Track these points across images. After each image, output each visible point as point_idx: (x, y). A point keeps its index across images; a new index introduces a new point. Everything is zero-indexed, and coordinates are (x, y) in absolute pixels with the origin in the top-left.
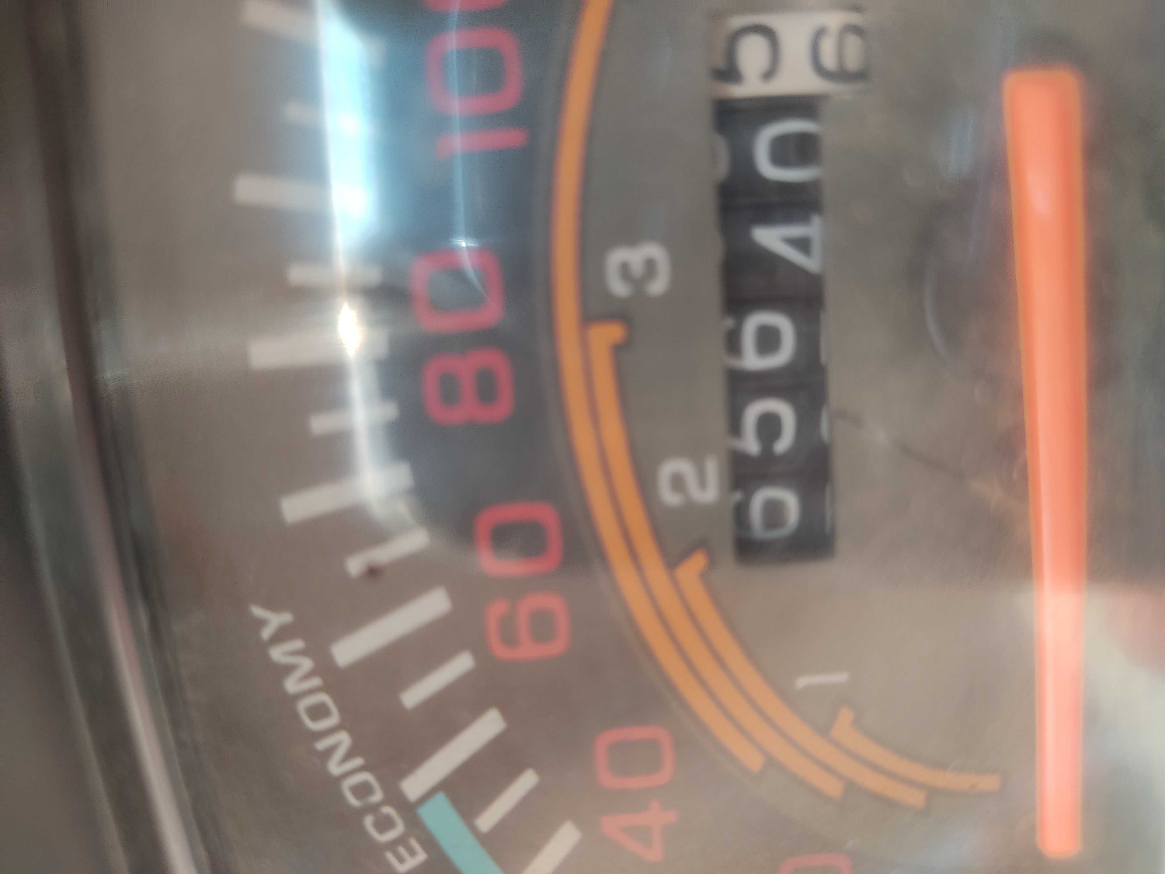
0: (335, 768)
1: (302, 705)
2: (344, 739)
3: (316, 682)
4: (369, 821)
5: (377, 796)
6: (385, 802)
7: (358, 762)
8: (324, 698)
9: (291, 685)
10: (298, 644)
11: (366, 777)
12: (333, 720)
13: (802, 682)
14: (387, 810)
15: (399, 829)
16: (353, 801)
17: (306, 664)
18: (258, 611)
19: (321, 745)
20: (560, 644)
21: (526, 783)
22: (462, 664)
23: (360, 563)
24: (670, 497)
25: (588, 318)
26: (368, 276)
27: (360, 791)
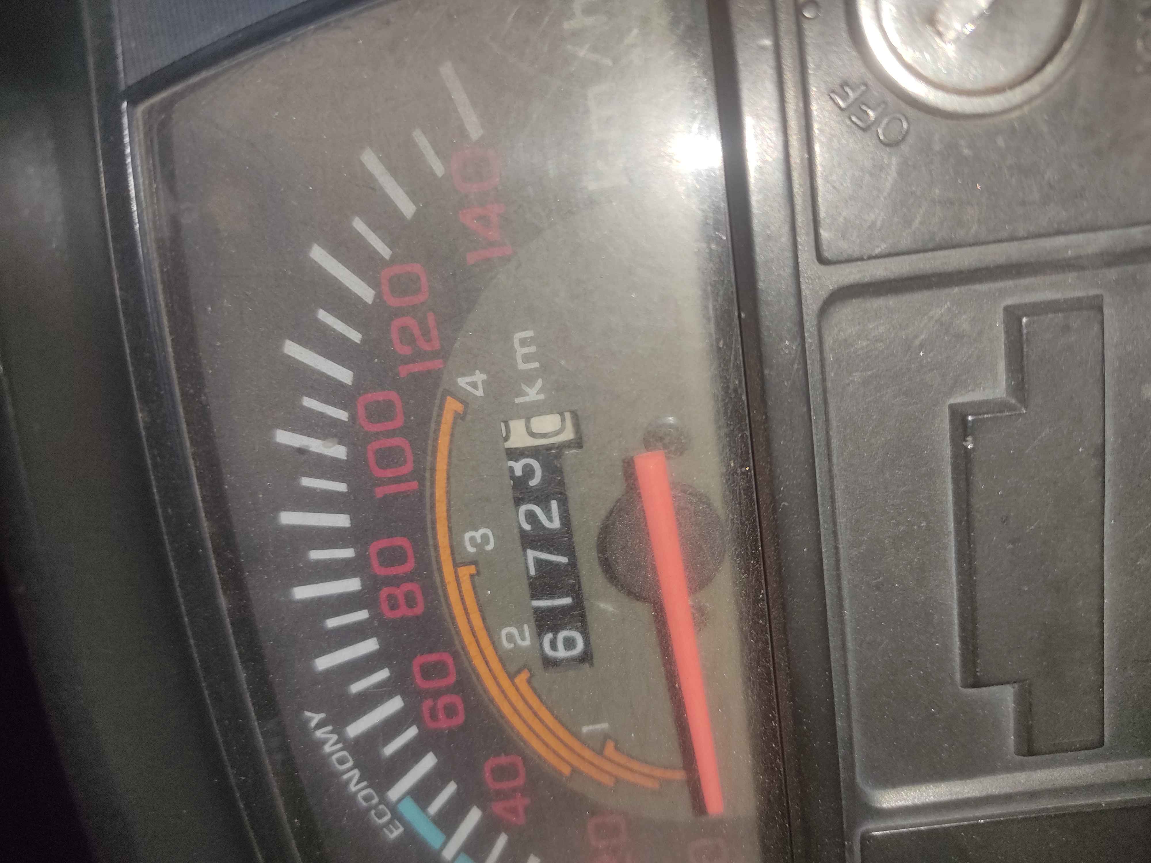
0: (353, 788)
1: (334, 758)
2: (356, 773)
3: (340, 746)
4: (373, 812)
5: (376, 800)
6: (380, 803)
7: (365, 783)
8: (345, 753)
9: (327, 748)
10: (330, 728)
11: (369, 791)
12: (350, 764)
13: (585, 729)
14: (381, 807)
15: (388, 816)
16: (364, 804)
17: (335, 737)
18: (308, 714)
19: (345, 777)
20: (460, 719)
21: (451, 789)
22: (412, 732)
23: (357, 687)
24: (507, 645)
25: (456, 565)
26: (348, 553)
27: (367, 799)
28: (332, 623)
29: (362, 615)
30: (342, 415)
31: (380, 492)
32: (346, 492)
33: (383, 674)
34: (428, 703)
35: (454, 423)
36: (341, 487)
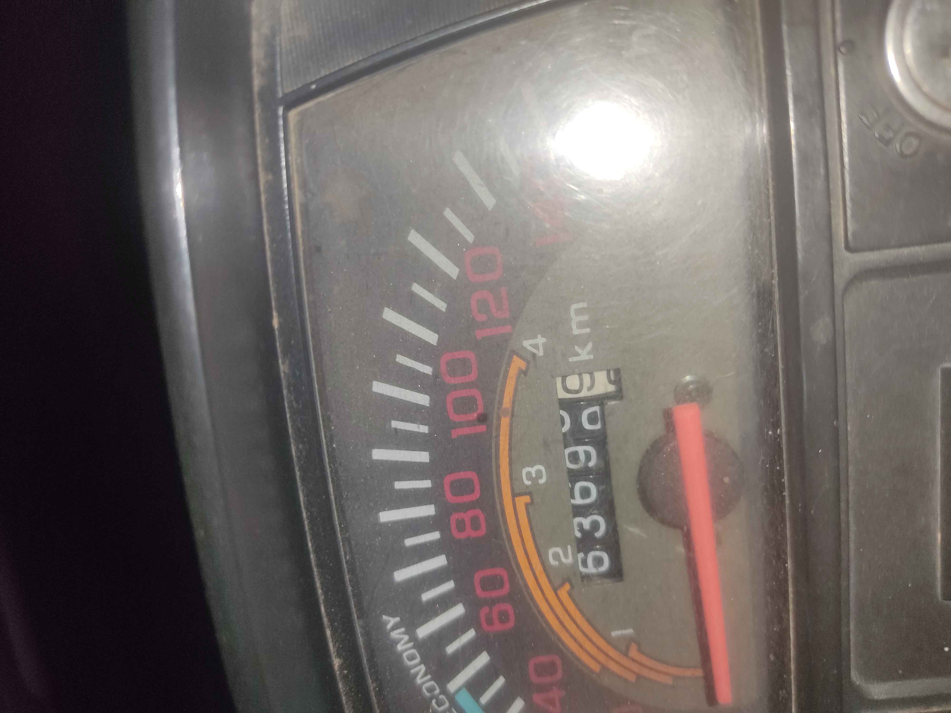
0: (419, 681)
1: (405, 655)
2: (423, 668)
3: (411, 644)
4: (434, 702)
5: (437, 691)
6: (441, 693)
7: (429, 677)
8: (414, 651)
9: (400, 647)
10: (403, 630)
11: (432, 683)
12: (418, 660)
13: (615, 634)
14: (442, 697)
15: (447, 705)
16: (427, 694)
17: (406, 638)
18: (385, 617)
19: (413, 671)
20: (511, 624)
21: (500, 682)
22: (471, 634)
23: (427, 596)
24: (553, 562)
25: (515, 495)
26: (427, 484)
27: (431, 690)
28: (409, 542)
29: (435, 536)
30: (427, 370)
31: (455, 434)
32: (427, 434)
33: (449, 586)
34: (485, 610)
35: (518, 377)
36: (424, 429)
